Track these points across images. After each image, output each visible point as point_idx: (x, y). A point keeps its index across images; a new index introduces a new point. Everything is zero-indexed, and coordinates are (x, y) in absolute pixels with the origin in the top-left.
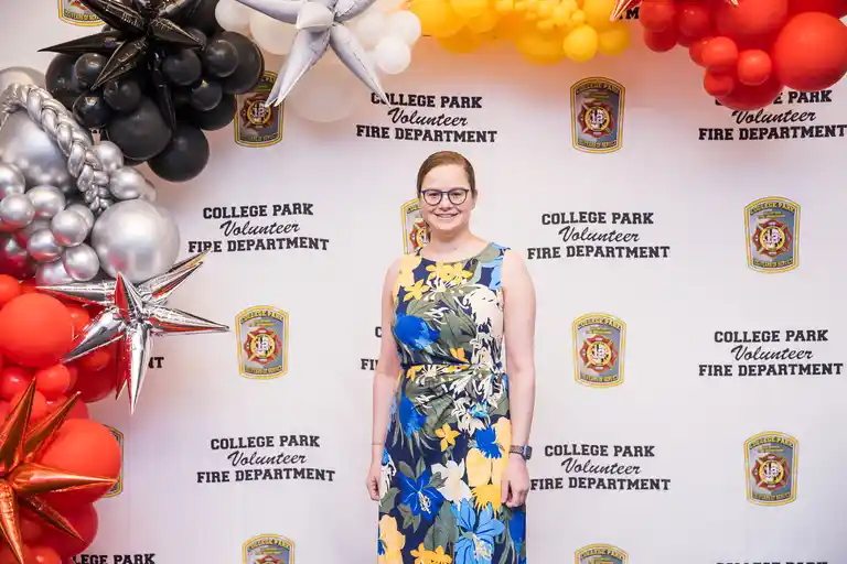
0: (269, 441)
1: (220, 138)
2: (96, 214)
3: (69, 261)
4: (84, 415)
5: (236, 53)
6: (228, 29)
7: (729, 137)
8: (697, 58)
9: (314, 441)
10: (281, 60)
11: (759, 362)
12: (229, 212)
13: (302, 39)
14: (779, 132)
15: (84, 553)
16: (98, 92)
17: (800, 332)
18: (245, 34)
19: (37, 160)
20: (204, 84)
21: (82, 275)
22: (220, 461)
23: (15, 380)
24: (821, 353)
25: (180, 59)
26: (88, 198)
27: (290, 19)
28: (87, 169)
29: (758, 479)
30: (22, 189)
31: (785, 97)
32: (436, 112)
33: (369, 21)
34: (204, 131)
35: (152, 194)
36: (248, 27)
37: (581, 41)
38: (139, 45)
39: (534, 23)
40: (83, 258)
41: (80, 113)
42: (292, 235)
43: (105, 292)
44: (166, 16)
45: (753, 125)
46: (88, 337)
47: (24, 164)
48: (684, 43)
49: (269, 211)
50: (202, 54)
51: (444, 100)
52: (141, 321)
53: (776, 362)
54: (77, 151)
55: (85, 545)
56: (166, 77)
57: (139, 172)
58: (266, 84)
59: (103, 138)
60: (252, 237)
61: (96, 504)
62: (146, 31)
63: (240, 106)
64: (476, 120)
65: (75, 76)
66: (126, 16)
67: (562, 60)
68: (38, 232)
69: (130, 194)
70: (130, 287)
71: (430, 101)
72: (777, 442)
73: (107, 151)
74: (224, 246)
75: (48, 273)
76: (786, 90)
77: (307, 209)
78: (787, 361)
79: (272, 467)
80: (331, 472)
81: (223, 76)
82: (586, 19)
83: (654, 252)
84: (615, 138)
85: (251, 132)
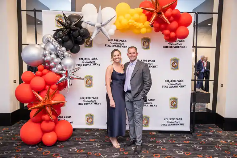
0: (90, 98)
1: (82, 46)
2: (62, 59)
3: (57, 67)
4: (59, 93)
5: (85, 31)
6: (83, 28)
7: (168, 47)
8: (163, 33)
9: (97, 98)
10: (92, 33)
11: (172, 85)
12: (83, 59)
13: (96, 28)
14: (176, 47)
15: (60, 116)
16: (61, 38)
17: (179, 80)
19: (52, 50)
20: (79, 37)
21: (59, 69)
22: (81, 101)
23: (48, 87)
24: (182, 84)
25: (75, 32)
26: (60, 56)
27: (94, 25)
28: (60, 51)
29: (172, 105)
30: (50, 55)
31: (177, 41)
34: (80, 45)
35: (71, 56)
36: (87, 27)
37: (143, 30)
38: (68, 30)
39: (136, 27)
40: (59, 66)
41: (58, 41)
42: (94, 63)
44: (73, 25)
45: (172, 45)
46: (60, 80)
47: (50, 50)
49: (90, 59)
50: (79, 32)
51: (120, 40)
52: (69, 77)
53: (175, 85)
54: (58, 48)
56: (73, 35)
57: (68, 52)
58: (90, 37)
59: (63, 47)
60: (87, 63)
61: (62, 108)
62: (70, 28)
63: (85, 41)
64: (125, 44)
65: (58, 36)
66: (66, 25)
67: (140, 34)
68: (52, 62)
69: (67, 56)
71: (118, 41)
72: (175, 99)
73: (64, 49)
75: (53, 69)
76: (178, 39)
78: (177, 85)
79: (90, 102)
80: (100, 103)
81: (83, 35)
82: (144, 26)
83: (155, 67)
84: (149, 47)
85: (87, 46)
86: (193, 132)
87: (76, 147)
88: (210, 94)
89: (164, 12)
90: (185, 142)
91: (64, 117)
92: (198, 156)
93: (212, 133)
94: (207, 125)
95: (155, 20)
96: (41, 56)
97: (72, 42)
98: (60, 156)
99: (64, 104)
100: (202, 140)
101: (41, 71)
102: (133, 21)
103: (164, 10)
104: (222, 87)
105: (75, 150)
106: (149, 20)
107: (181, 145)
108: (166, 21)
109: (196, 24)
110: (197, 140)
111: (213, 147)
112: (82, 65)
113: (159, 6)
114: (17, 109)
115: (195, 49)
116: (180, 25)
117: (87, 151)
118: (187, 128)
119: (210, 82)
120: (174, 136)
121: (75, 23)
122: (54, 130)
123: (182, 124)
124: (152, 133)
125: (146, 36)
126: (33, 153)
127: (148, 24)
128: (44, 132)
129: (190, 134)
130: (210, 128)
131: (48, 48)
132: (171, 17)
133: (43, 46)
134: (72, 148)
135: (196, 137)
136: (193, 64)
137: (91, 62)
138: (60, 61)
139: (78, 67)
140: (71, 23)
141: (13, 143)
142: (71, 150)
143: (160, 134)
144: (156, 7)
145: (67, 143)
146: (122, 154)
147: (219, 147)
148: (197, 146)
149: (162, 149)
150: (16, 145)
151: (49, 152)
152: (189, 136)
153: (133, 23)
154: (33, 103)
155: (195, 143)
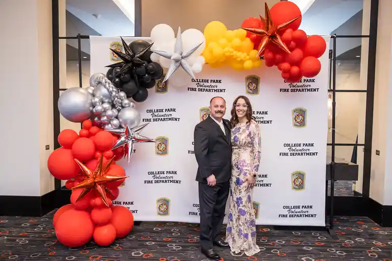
0: (163, 173)
1: (151, 91)
2: (119, 111)
3: (112, 123)
4: (115, 164)
5: (155, 67)
6: (153, 61)
7: (288, 91)
8: (280, 69)
9: (175, 173)
10: (167, 69)
11: (295, 152)
12: (153, 111)
13: (173, 61)
14: (301, 90)
15: (116, 200)
16: (118, 77)
17: (307, 144)
18: (158, 63)
19: (105, 96)
20: (147, 75)
21: (115, 126)
22: (150, 178)
23: (98, 154)
24: (312, 150)
25: (140, 68)
26: (116, 106)
27: (169, 58)
28: (116, 98)
29: (295, 183)
30: (101, 103)
31: (303, 81)
32: (209, 84)
33: (191, 58)
34: (148, 90)
35: (134, 105)
36: (159, 61)
37: (248, 64)
38: (130, 65)
39: (235, 59)
40: (115, 122)
41: (114, 82)
42: (170, 117)
43: (122, 131)
44: (137, 57)
45: (294, 88)
46: (118, 143)
47: (102, 97)
48: (276, 65)
49: (164, 111)
50: (146, 67)
51: (211, 81)
52: (131, 139)
53: (300, 152)
54: (114, 93)
56: (136, 73)
57: (129, 100)
58: (163, 76)
59: (121, 91)
60: (159, 118)
61: (119, 188)
62: (132, 61)
63: (157, 82)
64: (220, 86)
65: (114, 74)
66: (127, 58)
67: (243, 70)
68: (104, 116)
69: (127, 106)
71: (207, 81)
72: (300, 174)
73: (122, 94)
75: (107, 127)
76: (304, 78)
78: (303, 152)
79: (164, 180)
80: (180, 181)
81: (152, 73)
82: (249, 58)
83: (268, 122)
84: (257, 91)
85: (159, 90)
86: (331, 227)
87: (142, 249)
88: (358, 166)
89: (281, 35)
90: (317, 243)
91: (122, 203)
93: (362, 231)
94: (354, 219)
95: (266, 46)
96: (88, 106)
97: (136, 84)
100: (346, 242)
101: (88, 129)
102: (231, 50)
103: (281, 32)
104: (379, 155)
105: (139, 254)
106: (256, 47)
107: (311, 248)
108: (283, 47)
110: (338, 241)
111: (363, 252)
112: (152, 120)
113: (271, 25)
114: (51, 191)
115: (331, 93)
116: (306, 54)
117: (158, 255)
118: (320, 221)
119: (358, 147)
120: (300, 234)
121: (141, 54)
122: (108, 222)
123: (312, 216)
124: (264, 229)
125: (252, 74)
126: (74, 258)
127: (255, 53)
129: (326, 232)
130: (359, 222)
131: (98, 94)
132: (292, 43)
133: (91, 91)
134: (135, 251)
135: (335, 237)
137: (166, 116)
138: (116, 113)
139: (145, 123)
140: (134, 54)
141: (44, 242)
142: (133, 254)
143: (277, 231)
144: (268, 28)
145: (128, 244)
147: (373, 253)
148: (337, 251)
149: (279, 254)
150: (48, 244)
151: (100, 256)
152: (324, 234)
153: (232, 52)
154: (74, 179)
155: (335, 246)
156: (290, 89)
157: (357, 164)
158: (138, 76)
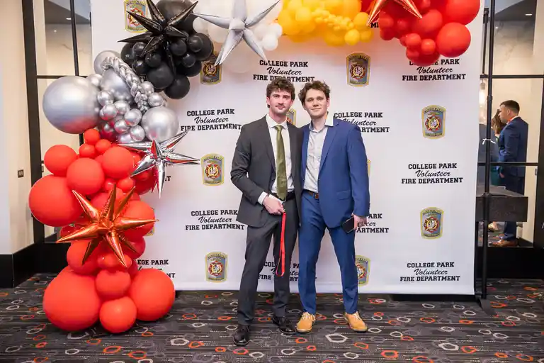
0: (216, 212)
1: (194, 80)
2: (143, 113)
3: (132, 133)
4: (139, 199)
5: (202, 42)
6: (198, 32)
7: (415, 79)
8: (404, 44)
9: (235, 212)
10: (221, 45)
11: (427, 177)
12: (198, 113)
13: (231, 35)
14: (437, 77)
15: (140, 258)
16: (143, 59)
17: (445, 164)
18: (206, 34)
19: (119, 89)
20: (188, 55)
21: (138, 138)
22: (195, 221)
23: (110, 183)
24: (454, 173)
25: (178, 44)
26: (139, 106)
27: (226, 26)
28: (138, 93)
29: (426, 227)
30: (112, 102)
31: (439, 62)
32: (288, 68)
33: (260, 27)
34: (188, 77)
35: (166, 104)
36: (207, 31)
37: (352, 36)
38: (160, 38)
39: (332, 27)
40: (138, 131)
41: (136, 68)
42: (225, 123)
43: (147, 147)
44: (172, 25)
45: (426, 74)
46: (140, 166)
47: (113, 91)
48: (399, 37)
49: (216, 112)
50: (187, 43)
51: (292, 63)
52: (162, 159)
53: (435, 177)
54: (134, 85)
55: (139, 256)
56: (171, 51)
57: (160, 95)
58: (214, 57)
59: (145, 80)
60: (208, 124)
61: (144, 237)
62: (163, 32)
63: (203, 66)
65: (133, 53)
66: (155, 26)
67: (343, 45)
68: (119, 120)
69: (157, 104)
70: (158, 144)
71: (285, 64)
72: (434, 212)
73: (147, 86)
74: (196, 128)
75: (123, 139)
76: (442, 57)
77: (232, 111)
78: (439, 177)
79: (217, 223)
81: (196, 51)
82: (355, 26)
83: (383, 130)
84: (366, 80)
85: (207, 78)
86: (484, 296)
87: (186, 335)
88: (527, 198)
90: (462, 322)
91: (150, 262)
92: (496, 357)
93: (533, 301)
94: (521, 282)
95: (383, 8)
96: (91, 105)
97: (171, 69)
98: (148, 357)
99: (152, 227)
100: (507, 318)
101: (93, 143)
102: (326, 13)
105: (184, 342)
106: (365, 8)
107: (453, 329)
108: (411, 9)
109: (489, 15)
110: (495, 317)
111: (535, 334)
114: (28, 245)
115: (486, 81)
116: (447, 19)
117: (213, 343)
118: (466, 286)
119: (527, 168)
120: (434, 307)
121: (178, 20)
122: (127, 293)
123: (453, 278)
124: (377, 301)
125: (358, 52)
126: (78, 351)
127: (364, 19)
128: (104, 297)
129: (475, 303)
130: (527, 288)
131: (107, 86)
132: (424, 1)
133: (95, 81)
134: (175, 338)
135: (490, 312)
136: (482, 123)
137: (219, 121)
138: (140, 117)
140: (167, 20)
141: (24, 327)
142: (172, 342)
143: (397, 304)
145: (163, 327)
146: (301, 351)
148: (493, 332)
149: (402, 339)
150: (33, 331)
151: (120, 348)
152: (472, 307)
153: (327, 17)
154: (74, 225)
155: (490, 325)
156: (419, 75)
157: (526, 195)
158: (174, 57)
